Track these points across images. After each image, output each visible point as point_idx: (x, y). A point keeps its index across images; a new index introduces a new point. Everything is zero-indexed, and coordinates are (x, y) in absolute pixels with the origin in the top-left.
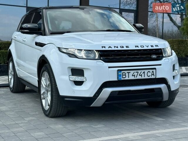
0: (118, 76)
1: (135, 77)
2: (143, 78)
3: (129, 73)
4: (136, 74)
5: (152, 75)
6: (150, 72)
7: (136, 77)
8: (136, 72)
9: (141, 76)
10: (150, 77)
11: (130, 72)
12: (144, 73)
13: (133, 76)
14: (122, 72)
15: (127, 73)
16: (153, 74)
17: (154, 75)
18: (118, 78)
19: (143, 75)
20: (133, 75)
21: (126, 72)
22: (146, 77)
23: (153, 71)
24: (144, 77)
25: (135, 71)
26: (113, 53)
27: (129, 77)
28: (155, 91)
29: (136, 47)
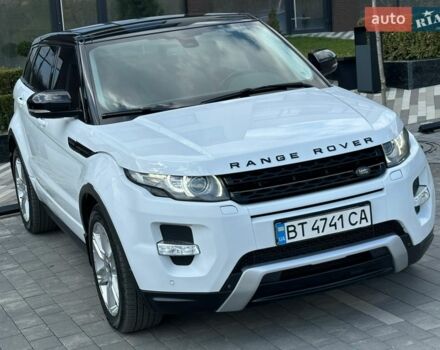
0: (277, 235)
1: (319, 232)
2: (340, 229)
3: (302, 224)
4: (320, 224)
5: (362, 219)
6: (355, 213)
7: (323, 231)
8: (321, 220)
9: (334, 227)
10: (358, 226)
11: (306, 223)
12: (340, 220)
13: (313, 229)
14: (287, 224)
15: (299, 224)
16: (363, 216)
17: (366, 218)
18: (277, 241)
19: (339, 224)
20: (315, 227)
21: (295, 223)
22: (348, 227)
23: (363, 211)
24: (343, 227)
25: (319, 218)
26: (259, 178)
27: (304, 235)
28: (374, 256)
29: (315, 151)
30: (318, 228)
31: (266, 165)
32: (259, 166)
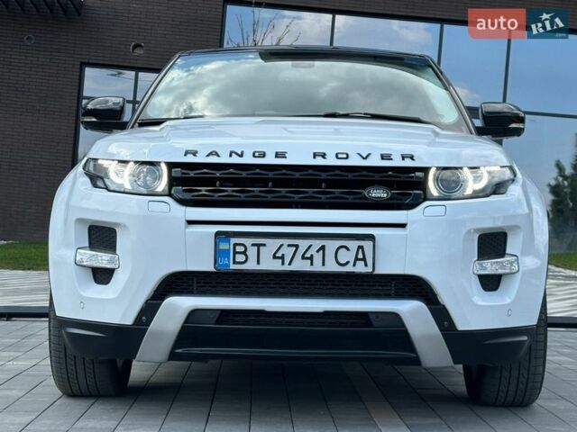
0: (218, 253)
1: (283, 264)
2: (318, 267)
3: (259, 246)
4: (288, 252)
5: (357, 259)
6: (348, 249)
7: (290, 264)
8: (289, 246)
10: (349, 268)
11: (264, 245)
12: (321, 252)
13: (275, 257)
14: (234, 241)
15: (253, 245)
16: (360, 256)
17: (364, 259)
18: (215, 262)
19: (318, 258)
20: (278, 255)
21: (248, 242)
22: (331, 267)
23: (361, 247)
24: (323, 264)
25: (286, 242)
26: (218, 174)
27: (258, 263)
28: (375, 323)
29: (315, 155)
30: (282, 258)
31: (235, 160)
32: (224, 159)
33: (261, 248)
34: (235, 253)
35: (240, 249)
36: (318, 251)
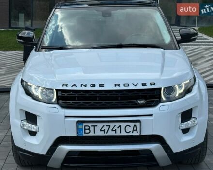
0: (78, 130)
1: (104, 133)
2: (118, 134)
3: (94, 126)
4: (106, 128)
5: (133, 130)
6: (130, 126)
7: (107, 133)
8: (107, 126)
9: (115, 132)
10: (131, 134)
11: (97, 126)
14: (84, 124)
15: (92, 126)
16: (135, 129)
17: (136, 130)
19: (118, 130)
20: (102, 129)
21: (90, 125)
22: (124, 133)
23: (135, 125)
24: (120, 133)
25: (105, 124)
26: (77, 95)
27: (94, 133)
28: (141, 154)
29: (115, 85)
30: (104, 130)
31: (83, 88)
32: (79, 88)
33: (96, 127)
34: (85, 129)
35: (87, 128)
36: (118, 128)
